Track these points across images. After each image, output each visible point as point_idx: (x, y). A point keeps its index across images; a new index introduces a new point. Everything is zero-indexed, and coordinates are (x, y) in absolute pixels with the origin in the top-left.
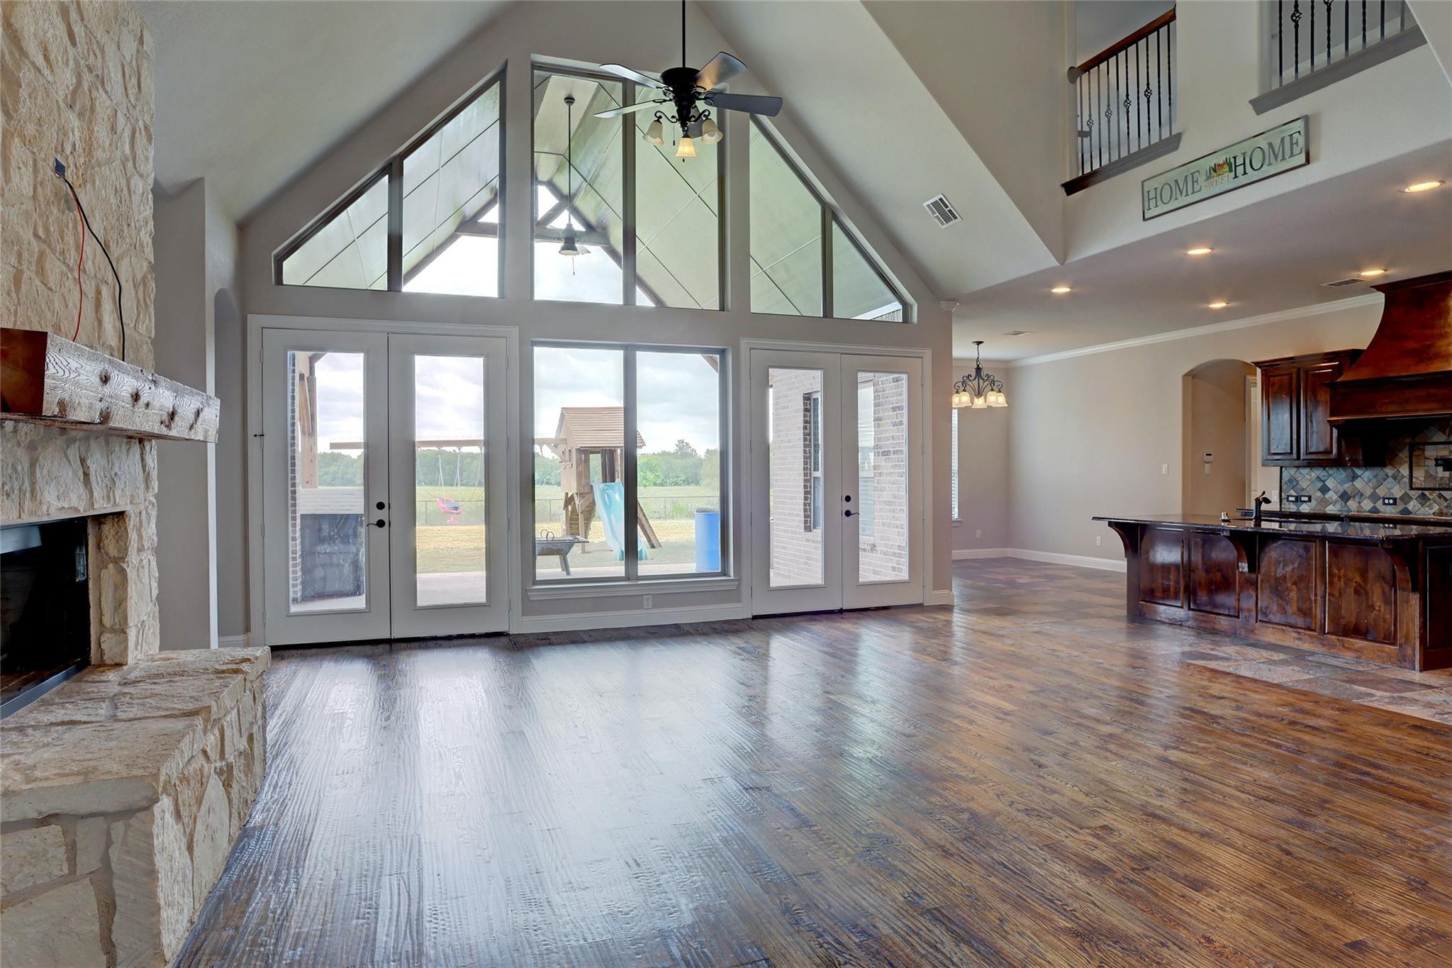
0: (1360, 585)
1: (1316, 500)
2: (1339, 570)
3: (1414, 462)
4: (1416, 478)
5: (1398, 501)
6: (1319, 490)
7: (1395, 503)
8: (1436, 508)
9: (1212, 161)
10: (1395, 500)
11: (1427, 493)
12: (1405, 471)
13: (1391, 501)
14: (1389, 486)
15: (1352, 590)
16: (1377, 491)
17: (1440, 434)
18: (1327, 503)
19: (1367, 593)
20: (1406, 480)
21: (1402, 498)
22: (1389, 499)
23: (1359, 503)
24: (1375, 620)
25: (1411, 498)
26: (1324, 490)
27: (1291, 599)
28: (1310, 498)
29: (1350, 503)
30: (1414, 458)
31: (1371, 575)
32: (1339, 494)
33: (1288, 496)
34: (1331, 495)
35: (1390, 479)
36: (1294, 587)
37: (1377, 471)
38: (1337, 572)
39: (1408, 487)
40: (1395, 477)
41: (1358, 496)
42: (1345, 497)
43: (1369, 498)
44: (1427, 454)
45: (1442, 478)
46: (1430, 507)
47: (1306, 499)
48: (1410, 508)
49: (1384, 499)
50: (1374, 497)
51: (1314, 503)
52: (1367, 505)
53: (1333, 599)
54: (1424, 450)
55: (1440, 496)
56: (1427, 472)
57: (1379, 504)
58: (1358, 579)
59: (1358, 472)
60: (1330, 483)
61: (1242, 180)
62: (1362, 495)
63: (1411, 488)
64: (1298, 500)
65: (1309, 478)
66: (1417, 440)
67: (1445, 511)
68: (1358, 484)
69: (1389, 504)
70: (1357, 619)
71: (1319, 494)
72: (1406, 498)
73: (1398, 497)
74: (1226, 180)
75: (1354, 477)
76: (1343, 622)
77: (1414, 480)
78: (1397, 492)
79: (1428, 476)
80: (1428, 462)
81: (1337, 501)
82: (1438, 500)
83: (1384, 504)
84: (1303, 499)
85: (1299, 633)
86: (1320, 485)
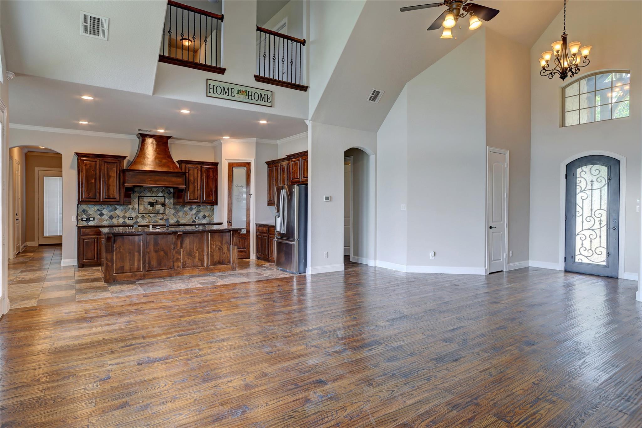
0: (220, 247)
1: (97, 219)
2: (213, 242)
3: (140, 203)
4: (141, 209)
5: (134, 218)
6: (99, 215)
7: (133, 219)
8: (148, 220)
9: (240, 88)
10: (133, 218)
11: (144, 215)
12: (136, 206)
13: (131, 219)
14: (130, 212)
15: (218, 249)
16: (125, 214)
17: (149, 193)
18: (103, 220)
19: (222, 249)
20: (137, 210)
21: (135, 217)
22: (130, 218)
23: (118, 220)
24: (225, 257)
25: (139, 217)
26: (101, 215)
27: (196, 256)
28: (94, 218)
29: (113, 220)
30: (140, 202)
31: (224, 242)
32: (109, 216)
33: (82, 218)
34: (105, 217)
35: (131, 210)
36: (197, 252)
37: (125, 207)
38: (213, 243)
39: (138, 213)
40: (132, 209)
41: (117, 217)
42: (111, 217)
43: (122, 217)
44: (144, 200)
45: (150, 209)
46: (146, 220)
47: (92, 219)
48: (138, 221)
49: (128, 218)
50: (124, 217)
51: (96, 220)
52: (121, 221)
53: (211, 253)
54: (143, 199)
55: (149, 216)
56: (144, 207)
57: (126, 220)
58: (220, 244)
59: (117, 207)
60: (104, 212)
61: (250, 101)
62: (119, 216)
63: (139, 213)
64: (88, 220)
65: (93, 209)
66: (141, 195)
67: (151, 221)
68: (118, 212)
69: (130, 220)
70: (219, 259)
71: (99, 216)
72: (137, 217)
73: (134, 217)
74: (245, 98)
75: (116, 209)
76: (215, 260)
77: (140, 210)
78: (134, 215)
79: (145, 208)
80: (145, 203)
81: (107, 219)
82: (148, 217)
83: (128, 220)
84: (90, 219)
85: (199, 269)
86: (99, 212)
